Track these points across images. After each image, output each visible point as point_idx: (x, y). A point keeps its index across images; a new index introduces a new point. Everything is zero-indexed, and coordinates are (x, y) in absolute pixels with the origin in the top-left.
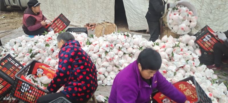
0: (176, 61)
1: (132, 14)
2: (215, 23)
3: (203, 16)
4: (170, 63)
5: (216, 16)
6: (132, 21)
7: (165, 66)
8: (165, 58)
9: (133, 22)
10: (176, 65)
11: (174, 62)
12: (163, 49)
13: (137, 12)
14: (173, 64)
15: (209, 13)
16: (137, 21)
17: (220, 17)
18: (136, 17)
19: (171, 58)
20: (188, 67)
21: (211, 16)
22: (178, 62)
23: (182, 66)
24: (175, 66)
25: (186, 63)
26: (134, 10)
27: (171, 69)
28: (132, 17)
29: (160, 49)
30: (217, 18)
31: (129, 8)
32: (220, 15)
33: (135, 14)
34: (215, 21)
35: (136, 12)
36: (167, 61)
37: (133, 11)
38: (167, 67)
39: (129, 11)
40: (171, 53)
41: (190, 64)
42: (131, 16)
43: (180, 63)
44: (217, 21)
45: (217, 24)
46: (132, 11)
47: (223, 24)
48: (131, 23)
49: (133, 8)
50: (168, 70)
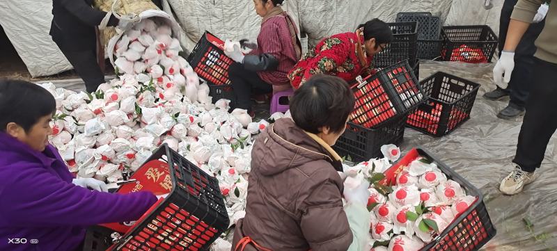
0: (149, 123)
1: (25, 32)
2: (228, 24)
3: (200, 13)
4: (139, 131)
5: (225, 9)
6: (32, 50)
7: (127, 143)
8: (124, 124)
9: (36, 52)
10: (152, 133)
11: (147, 127)
12: (114, 104)
13: (39, 25)
14: (145, 131)
15: (211, 5)
16: (46, 47)
17: (234, 11)
18: (40, 40)
19: (138, 120)
20: (181, 130)
21: (217, 11)
22: (155, 125)
23: (167, 130)
24: (151, 135)
25: (175, 122)
26: (27, 20)
27: (141, 144)
28: (28, 39)
29: (107, 104)
30: (230, 13)
31: (10, 17)
32: (233, 6)
33: (34, 30)
34: (227, 20)
35: (36, 26)
36: (130, 130)
37: (24, 21)
38: (134, 142)
39: (14, 24)
40: (133, 109)
41: (183, 121)
42: (24, 37)
43: (160, 126)
44: (230, 20)
45: (232, 27)
46: (23, 24)
47: (243, 24)
48: (31, 56)
49: (23, 15)
50: (137, 148)
